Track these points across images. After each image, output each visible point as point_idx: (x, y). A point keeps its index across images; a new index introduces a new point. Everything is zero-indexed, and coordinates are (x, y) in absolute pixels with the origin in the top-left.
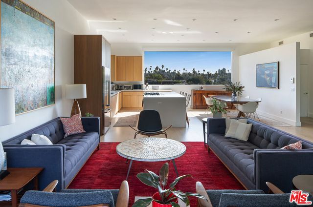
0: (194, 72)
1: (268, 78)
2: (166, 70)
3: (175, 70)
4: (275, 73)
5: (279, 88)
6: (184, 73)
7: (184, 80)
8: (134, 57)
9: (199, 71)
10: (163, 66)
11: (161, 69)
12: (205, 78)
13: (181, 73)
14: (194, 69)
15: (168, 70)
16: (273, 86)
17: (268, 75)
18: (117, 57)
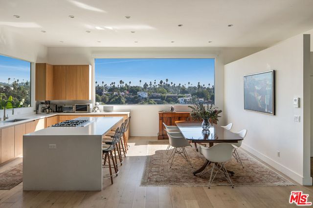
0: (199, 86)
1: (259, 97)
2: (170, 84)
3: (180, 84)
4: (270, 89)
5: (275, 114)
6: (189, 87)
7: (189, 95)
8: (77, 66)
9: (204, 85)
10: (167, 80)
11: (166, 83)
12: (210, 92)
13: (187, 87)
14: (199, 83)
15: (173, 84)
16: (266, 110)
17: (260, 92)
18: (54, 67)
